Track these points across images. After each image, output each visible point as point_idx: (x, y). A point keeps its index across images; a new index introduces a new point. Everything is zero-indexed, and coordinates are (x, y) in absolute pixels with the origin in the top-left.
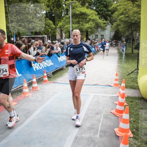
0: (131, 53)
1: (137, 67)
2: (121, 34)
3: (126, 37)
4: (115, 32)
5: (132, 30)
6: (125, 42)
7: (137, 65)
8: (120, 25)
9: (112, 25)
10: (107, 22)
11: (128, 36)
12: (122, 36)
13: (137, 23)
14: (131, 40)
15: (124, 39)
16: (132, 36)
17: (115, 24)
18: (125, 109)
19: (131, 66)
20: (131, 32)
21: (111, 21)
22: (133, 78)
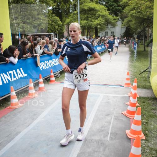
0: (143, 51)
1: (149, 66)
2: (132, 31)
3: (138, 34)
4: (127, 28)
5: (144, 26)
6: (137, 39)
8: (131, 21)
9: (123, 21)
10: (118, 18)
11: (140, 32)
12: (133, 33)
13: (150, 18)
14: (143, 37)
15: (135, 36)
16: (144, 32)
17: (126, 20)
18: (137, 109)
19: (143, 65)
20: (144, 29)
21: (122, 17)
22: (145, 77)
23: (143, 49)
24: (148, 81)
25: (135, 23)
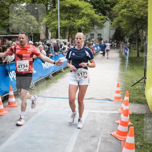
0: (136, 58)
1: (144, 75)
2: (123, 33)
3: (130, 36)
4: (116, 30)
5: (137, 27)
6: (129, 43)
7: (144, 73)
8: (122, 21)
9: (112, 21)
10: (106, 17)
11: (133, 35)
12: (124, 36)
13: (144, 18)
14: (136, 40)
15: (127, 40)
16: (137, 35)
17: (115, 20)
18: (129, 129)
19: (136, 74)
20: (137, 31)
21: (111, 16)
22: (139, 90)
23: (136, 55)
24: (142, 94)
25: (127, 24)
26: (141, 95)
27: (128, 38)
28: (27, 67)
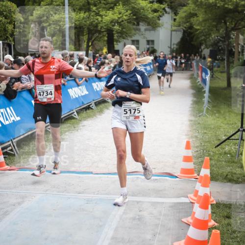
0: (224, 89)
1: (240, 125)
2: (198, 38)
3: (212, 45)
4: (184, 32)
5: (227, 28)
6: (210, 59)
7: (240, 120)
9: (176, 14)
10: (163, 6)
11: (218, 42)
12: (201, 44)
13: (240, 9)
14: (224, 54)
15: (206, 52)
16: (227, 43)
17: (182, 12)
18: (210, 236)
19: (225, 122)
20: (226, 33)
21: (173, 4)
22: (230, 154)
23: (224, 84)
24: (236, 163)
25: (204, 21)
26: (235, 165)
27: (208, 48)
28: (51, 94)
